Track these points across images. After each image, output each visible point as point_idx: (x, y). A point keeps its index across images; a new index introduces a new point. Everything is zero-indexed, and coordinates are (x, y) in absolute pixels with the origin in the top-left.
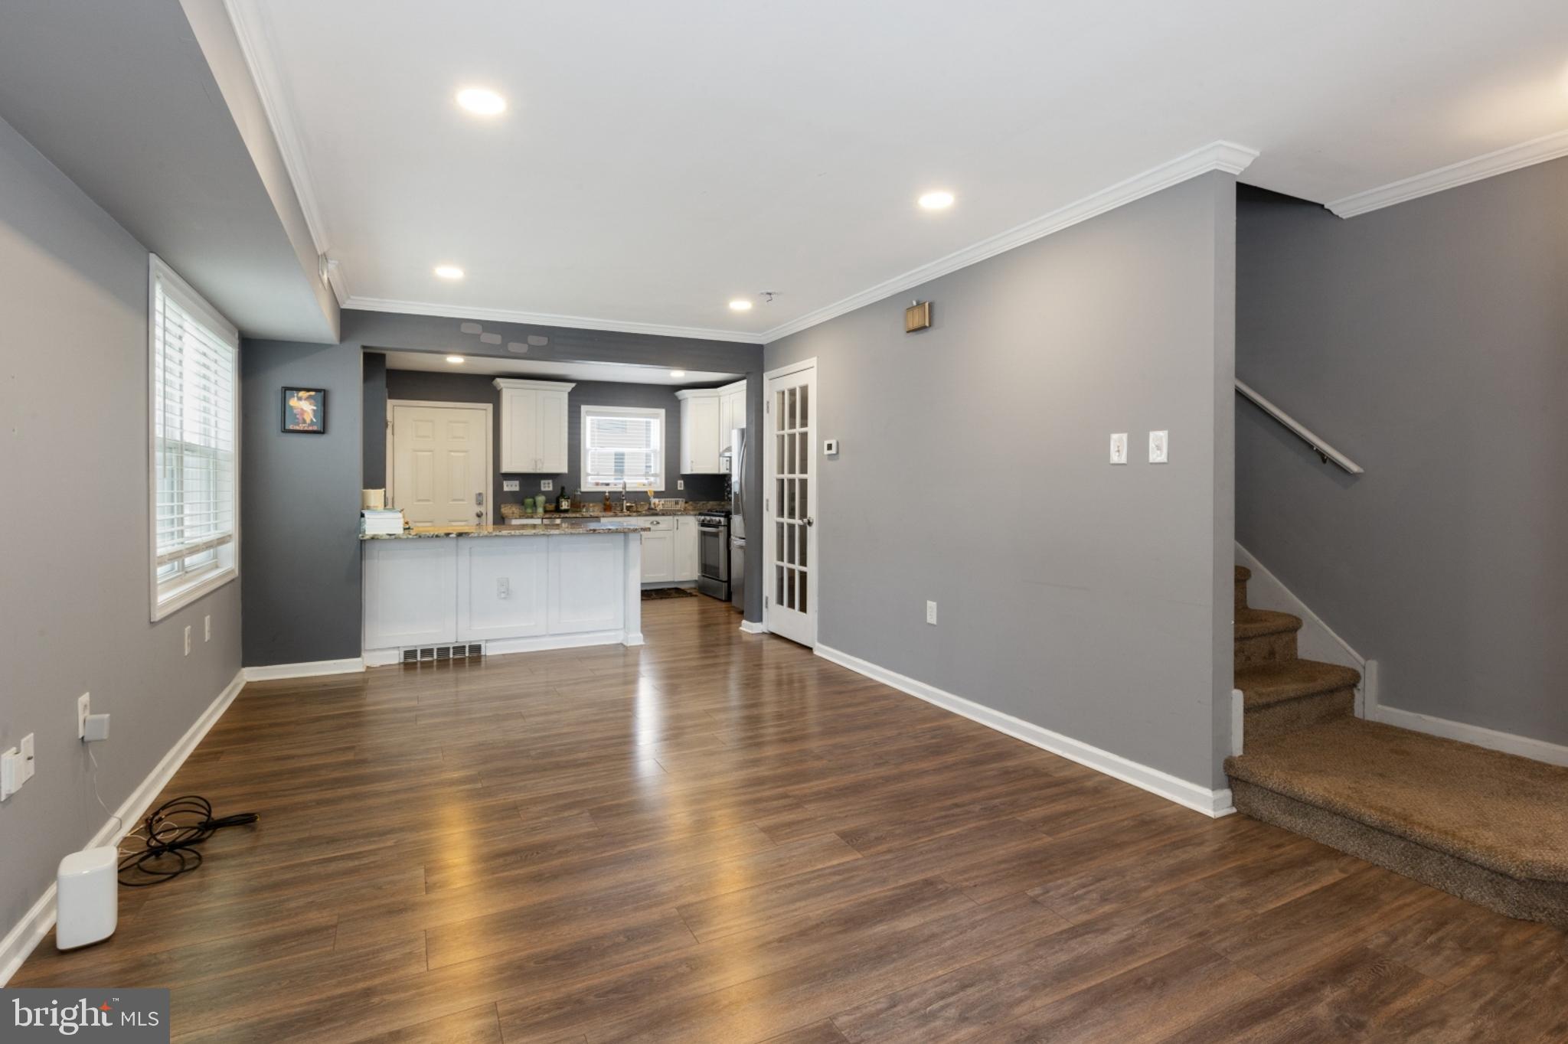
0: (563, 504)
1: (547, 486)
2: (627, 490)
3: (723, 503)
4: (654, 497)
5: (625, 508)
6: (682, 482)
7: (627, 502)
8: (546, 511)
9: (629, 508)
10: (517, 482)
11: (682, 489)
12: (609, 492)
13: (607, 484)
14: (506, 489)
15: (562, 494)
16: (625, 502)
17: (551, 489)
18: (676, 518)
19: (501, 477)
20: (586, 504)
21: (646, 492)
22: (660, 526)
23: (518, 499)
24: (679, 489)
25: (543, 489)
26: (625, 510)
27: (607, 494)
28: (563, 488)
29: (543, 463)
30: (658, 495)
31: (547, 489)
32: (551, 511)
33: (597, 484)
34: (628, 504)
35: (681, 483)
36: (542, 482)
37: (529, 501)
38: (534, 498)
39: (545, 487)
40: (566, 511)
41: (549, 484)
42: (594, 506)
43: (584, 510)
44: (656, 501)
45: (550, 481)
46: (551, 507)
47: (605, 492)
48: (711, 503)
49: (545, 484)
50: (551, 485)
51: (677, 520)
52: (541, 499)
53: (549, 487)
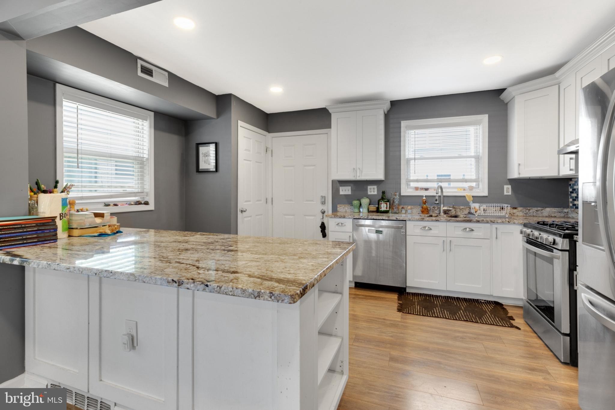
0: (382, 205)
1: (373, 191)
2: (445, 194)
3: (566, 210)
4: (474, 202)
5: (442, 211)
6: (510, 187)
7: (444, 207)
8: (369, 212)
9: (445, 212)
10: (350, 188)
11: (510, 193)
12: (426, 196)
13: (427, 189)
14: (341, 193)
15: (383, 197)
16: (442, 205)
17: (376, 193)
18: (495, 226)
19: (338, 184)
20: (405, 207)
21: (464, 196)
22: (474, 234)
23: (348, 200)
24: (505, 193)
25: (369, 193)
26: (442, 214)
27: (424, 198)
28: (384, 193)
29: (362, 172)
30: (476, 199)
31: (372, 193)
32: (373, 212)
33: (417, 189)
34: (445, 208)
35: (508, 188)
36: (369, 187)
37: (356, 202)
38: (359, 200)
39: (371, 192)
40: (386, 212)
41: (374, 189)
42: (411, 209)
43: (404, 211)
44: (477, 205)
45: (375, 187)
46: (373, 208)
47: (423, 196)
48: (548, 209)
49: (371, 189)
50: (376, 190)
51: (496, 228)
52: (365, 201)
53: (374, 192)
